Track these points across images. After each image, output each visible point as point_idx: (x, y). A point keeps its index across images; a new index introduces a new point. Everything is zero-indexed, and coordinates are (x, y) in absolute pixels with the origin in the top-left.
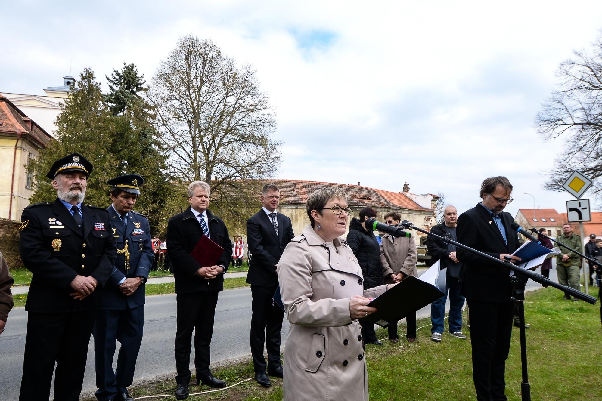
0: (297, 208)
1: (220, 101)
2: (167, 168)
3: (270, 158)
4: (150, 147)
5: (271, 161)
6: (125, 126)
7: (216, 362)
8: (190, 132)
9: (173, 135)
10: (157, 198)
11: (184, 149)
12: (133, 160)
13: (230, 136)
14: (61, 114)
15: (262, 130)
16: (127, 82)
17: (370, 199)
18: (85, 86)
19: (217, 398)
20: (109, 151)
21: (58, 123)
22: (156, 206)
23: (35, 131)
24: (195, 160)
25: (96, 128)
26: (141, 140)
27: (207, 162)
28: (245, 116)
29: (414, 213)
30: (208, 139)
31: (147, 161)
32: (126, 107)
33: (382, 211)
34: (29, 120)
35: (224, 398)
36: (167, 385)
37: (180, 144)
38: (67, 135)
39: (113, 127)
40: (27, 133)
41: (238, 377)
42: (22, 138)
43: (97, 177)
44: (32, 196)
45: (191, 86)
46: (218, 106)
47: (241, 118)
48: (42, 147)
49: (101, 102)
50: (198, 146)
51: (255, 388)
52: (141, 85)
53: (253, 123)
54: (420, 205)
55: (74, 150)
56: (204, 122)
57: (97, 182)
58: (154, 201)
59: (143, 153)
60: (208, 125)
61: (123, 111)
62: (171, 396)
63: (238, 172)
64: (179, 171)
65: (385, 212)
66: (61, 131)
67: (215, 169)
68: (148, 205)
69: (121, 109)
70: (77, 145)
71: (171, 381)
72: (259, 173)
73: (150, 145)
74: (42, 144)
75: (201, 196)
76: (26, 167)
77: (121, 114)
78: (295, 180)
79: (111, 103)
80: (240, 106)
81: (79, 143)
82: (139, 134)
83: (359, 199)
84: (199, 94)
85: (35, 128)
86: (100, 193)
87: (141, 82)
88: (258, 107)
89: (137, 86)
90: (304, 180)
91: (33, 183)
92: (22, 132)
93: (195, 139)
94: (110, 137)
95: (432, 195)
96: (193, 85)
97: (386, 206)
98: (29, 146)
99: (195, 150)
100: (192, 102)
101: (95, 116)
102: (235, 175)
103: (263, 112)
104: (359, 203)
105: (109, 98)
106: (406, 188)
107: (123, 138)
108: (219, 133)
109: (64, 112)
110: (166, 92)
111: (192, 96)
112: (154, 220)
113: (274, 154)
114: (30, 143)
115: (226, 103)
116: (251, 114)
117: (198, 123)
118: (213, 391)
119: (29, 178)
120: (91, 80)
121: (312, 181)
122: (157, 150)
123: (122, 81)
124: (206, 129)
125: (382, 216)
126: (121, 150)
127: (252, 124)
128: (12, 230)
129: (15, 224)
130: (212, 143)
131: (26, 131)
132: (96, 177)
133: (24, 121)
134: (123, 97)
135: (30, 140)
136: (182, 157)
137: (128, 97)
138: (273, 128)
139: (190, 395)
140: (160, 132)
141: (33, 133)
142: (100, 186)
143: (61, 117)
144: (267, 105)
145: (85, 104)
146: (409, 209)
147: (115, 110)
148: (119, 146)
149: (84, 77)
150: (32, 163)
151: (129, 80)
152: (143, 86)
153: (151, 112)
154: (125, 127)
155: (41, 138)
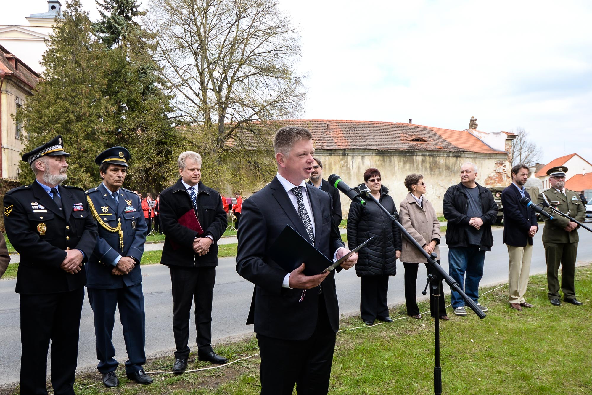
0: (331, 155)
1: (231, 25)
2: (173, 111)
3: (293, 95)
4: (151, 86)
5: (295, 98)
6: (122, 61)
7: (218, 338)
8: (197, 66)
9: (176, 70)
10: (163, 148)
11: (191, 88)
12: (132, 103)
13: (245, 69)
14: (47, 52)
15: (284, 59)
16: (120, 6)
17: (424, 141)
18: (71, 16)
19: (212, 375)
20: (104, 93)
21: (45, 63)
22: (161, 158)
23: (20, 70)
24: (204, 102)
25: (88, 67)
26: (141, 77)
27: (218, 103)
28: (262, 43)
29: (482, 156)
30: (219, 74)
31: (149, 104)
32: (121, 38)
33: (439, 156)
34: (12, 57)
35: (219, 376)
36: (164, 362)
37: (186, 81)
38: (56, 77)
39: (107, 65)
40: (11, 73)
41: (236, 354)
42: (6, 80)
43: (93, 126)
44: (23, 151)
45: (195, 7)
46: (229, 32)
47: (258, 45)
48: (29, 88)
49: (91, 33)
50: (208, 84)
51: (252, 366)
52: (137, 8)
53: (273, 52)
54: (490, 146)
55: (65, 95)
56: (213, 52)
57: (93, 133)
58: (159, 152)
59: (143, 94)
60: (218, 56)
61: (118, 42)
62: (167, 372)
63: (256, 113)
64: (187, 115)
65: (443, 156)
66: (48, 73)
67: (229, 110)
68: (152, 157)
69: (115, 40)
70: (67, 89)
71: (168, 357)
72: (281, 114)
73: (151, 83)
74: (30, 86)
75: (193, 170)
76: (14, 117)
77: (116, 46)
78: (328, 119)
79: (103, 33)
80: (256, 30)
81: (69, 86)
82: (138, 70)
83: (410, 141)
84: (206, 18)
85: (20, 66)
86: (97, 145)
87: (136, 4)
88: (278, 30)
89: (132, 10)
90: (340, 119)
91: (22, 136)
92: (6, 73)
93: (204, 75)
94: (105, 76)
95: (506, 133)
96: (197, 6)
97: (445, 150)
98: (15, 89)
99: (204, 87)
100: (198, 28)
101: (85, 52)
102: (253, 118)
103: (285, 35)
104: (410, 147)
105: (100, 26)
106: (473, 124)
107: (120, 76)
108: (232, 65)
109: (50, 49)
110: (166, 18)
111: (197, 20)
112: (160, 175)
113: (299, 90)
114: (15, 85)
115: (239, 27)
116: (271, 39)
117: (206, 54)
118: (209, 368)
119: (18, 130)
120: (78, 8)
121: (350, 120)
122: (160, 88)
123: (115, 5)
124: (216, 61)
125: (439, 162)
126: (118, 92)
127: (271, 52)
128: (5, 189)
129: (8, 183)
130: (224, 78)
131: (10, 72)
132: (91, 126)
133: (7, 58)
134: (117, 25)
135: (15, 81)
136: (189, 98)
137: (122, 25)
138: (298, 56)
139: (185, 372)
140: (161, 67)
141: (18, 73)
142: (97, 137)
143: (47, 55)
144: (289, 26)
145: (73, 38)
146: (476, 151)
147: (108, 42)
148: (116, 86)
149: (69, 5)
150: (20, 113)
151: (122, 3)
152: (139, 9)
153: (150, 42)
154: (122, 63)
155: (27, 79)
